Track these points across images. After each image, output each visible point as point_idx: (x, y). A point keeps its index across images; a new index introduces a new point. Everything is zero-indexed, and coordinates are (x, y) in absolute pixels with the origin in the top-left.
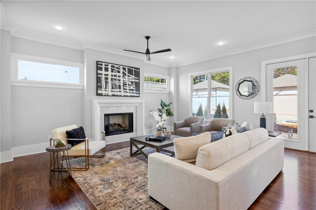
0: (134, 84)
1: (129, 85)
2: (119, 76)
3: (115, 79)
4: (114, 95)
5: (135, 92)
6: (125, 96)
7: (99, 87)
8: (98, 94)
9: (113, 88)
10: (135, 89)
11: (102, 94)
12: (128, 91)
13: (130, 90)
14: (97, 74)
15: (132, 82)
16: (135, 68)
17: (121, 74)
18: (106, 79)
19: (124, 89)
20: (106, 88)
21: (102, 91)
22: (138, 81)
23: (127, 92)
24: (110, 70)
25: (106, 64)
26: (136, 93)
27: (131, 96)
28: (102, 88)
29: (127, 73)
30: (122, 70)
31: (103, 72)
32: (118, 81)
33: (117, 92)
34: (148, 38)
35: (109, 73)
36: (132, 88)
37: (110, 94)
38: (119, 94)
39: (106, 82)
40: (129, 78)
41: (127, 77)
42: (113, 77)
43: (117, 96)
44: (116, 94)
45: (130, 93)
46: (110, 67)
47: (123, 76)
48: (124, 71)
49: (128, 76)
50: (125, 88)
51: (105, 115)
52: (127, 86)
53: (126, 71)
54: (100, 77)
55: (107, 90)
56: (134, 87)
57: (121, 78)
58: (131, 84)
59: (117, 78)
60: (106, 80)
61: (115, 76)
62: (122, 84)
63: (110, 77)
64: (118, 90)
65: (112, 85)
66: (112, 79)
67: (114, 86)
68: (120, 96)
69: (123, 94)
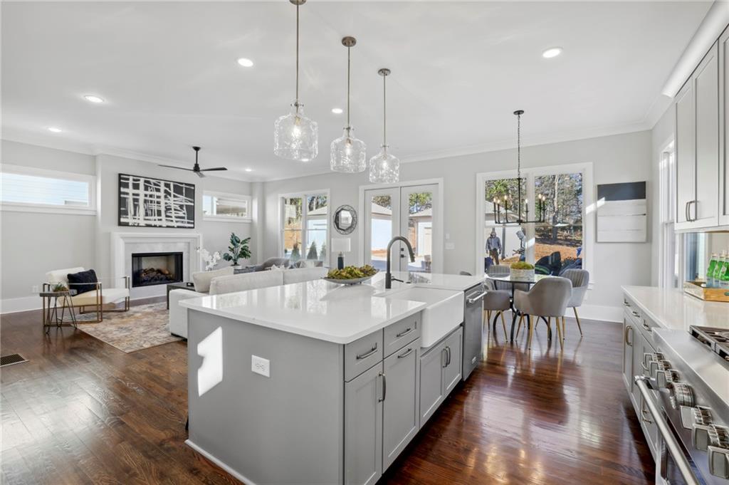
0: (185, 208)
1: (175, 210)
2: (158, 197)
3: (151, 202)
4: (148, 226)
5: (186, 220)
6: (168, 227)
7: (122, 212)
8: (120, 224)
9: (147, 215)
10: (186, 216)
11: (128, 223)
12: (174, 219)
13: (176, 217)
14: (120, 193)
15: (181, 206)
16: (186, 184)
17: (162, 194)
18: (136, 200)
19: (167, 216)
20: (135, 215)
21: (130, 220)
22: (192, 204)
23: (172, 221)
24: (142, 187)
25: (135, 178)
26: (188, 223)
27: (178, 227)
28: (127, 215)
29: (172, 192)
30: (163, 188)
31: (130, 190)
32: (156, 204)
33: (155, 220)
34: (197, 149)
35: (141, 191)
36: (181, 214)
37: (143, 223)
38: (158, 223)
39: (135, 206)
40: (176, 199)
41: (172, 198)
42: (148, 198)
43: (155, 226)
44: (153, 223)
45: (177, 222)
46: (142, 183)
47: (166, 197)
48: (168, 189)
49: (175, 196)
50: (168, 214)
51: (134, 256)
52: (173, 211)
53: (170, 189)
54: (125, 198)
55: (137, 217)
56: (184, 214)
57: (163, 200)
58: (179, 209)
59: (155, 199)
60: (136, 203)
61: (151, 196)
62: (163, 209)
63: (142, 198)
64: (157, 217)
65: (146, 210)
66: (146, 201)
67: (149, 212)
68: (160, 226)
69: (164, 223)
